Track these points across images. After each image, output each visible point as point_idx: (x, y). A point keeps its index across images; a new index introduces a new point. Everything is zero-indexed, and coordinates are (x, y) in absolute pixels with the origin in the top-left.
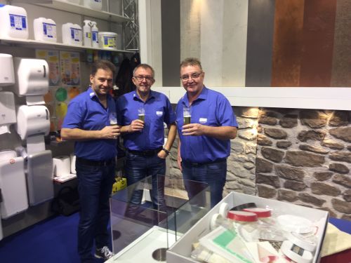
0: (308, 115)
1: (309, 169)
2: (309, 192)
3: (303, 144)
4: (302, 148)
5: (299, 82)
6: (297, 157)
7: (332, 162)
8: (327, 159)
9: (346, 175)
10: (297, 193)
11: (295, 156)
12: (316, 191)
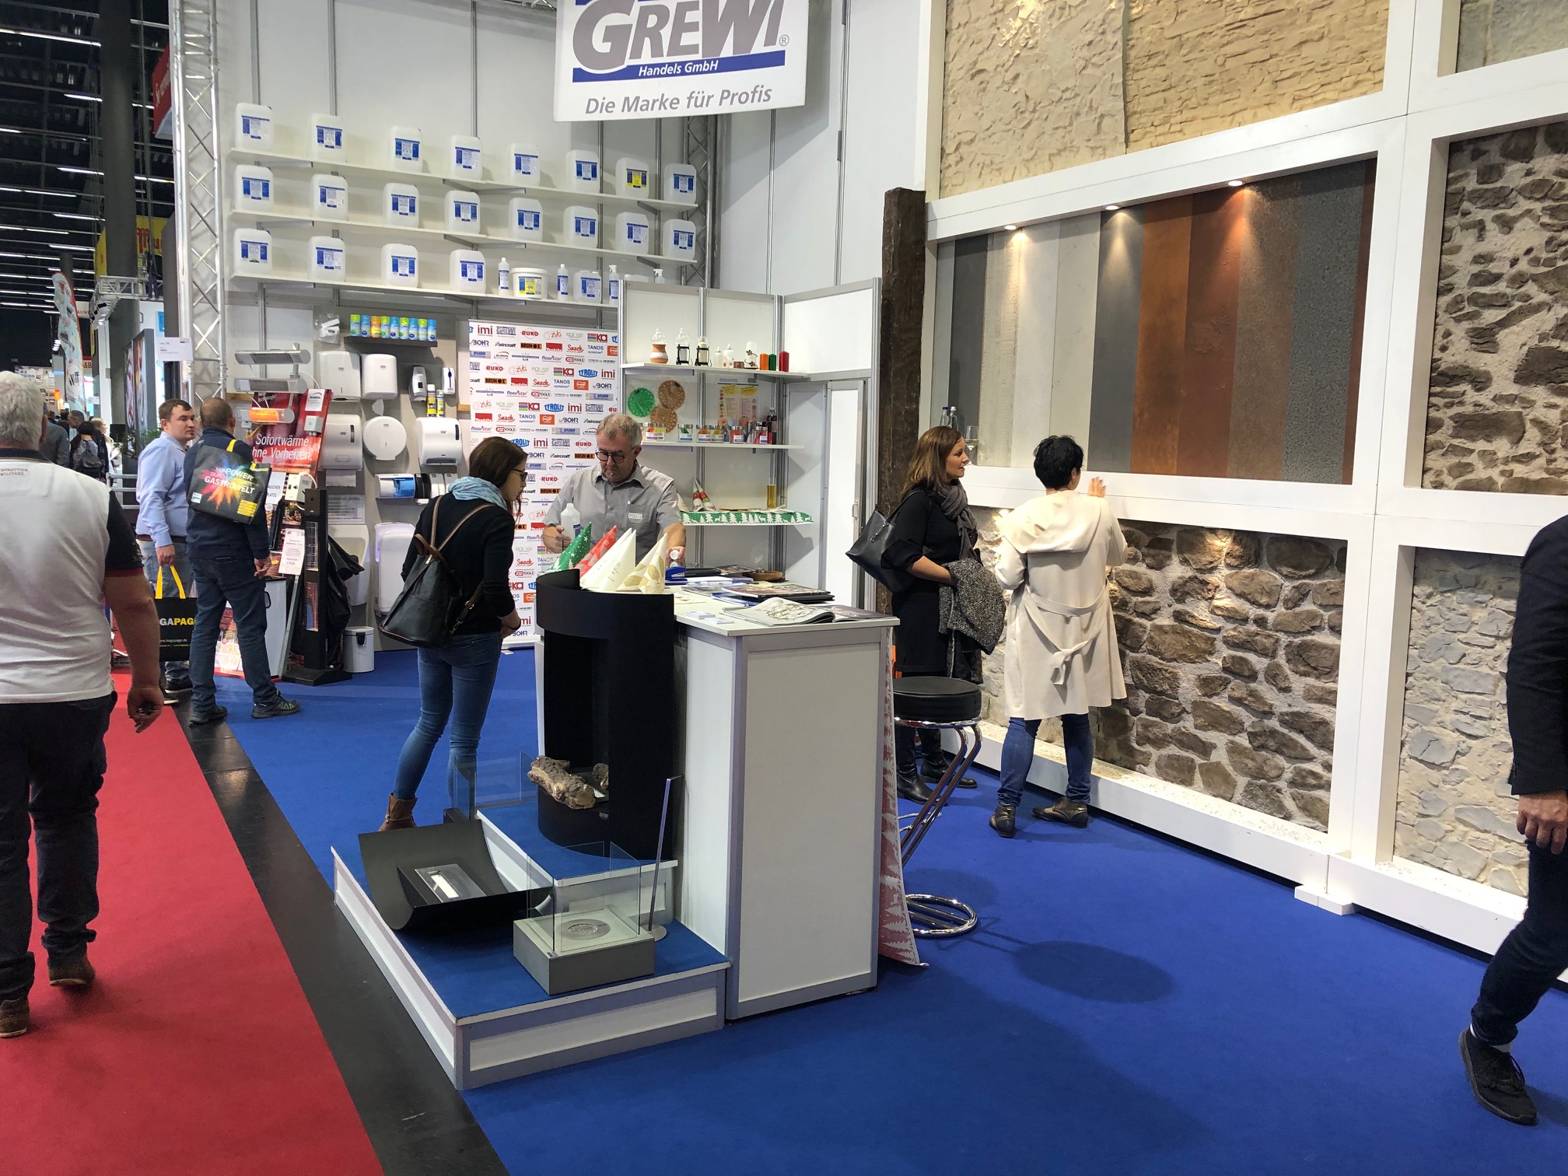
0: (1190, 538)
1: (1189, 667)
2: (1188, 724)
3: (1178, 607)
4: (1179, 616)
5: (1175, 463)
6: (1169, 638)
7: (1227, 652)
8: (1219, 644)
9: (1253, 685)
10: (1170, 727)
11: (1164, 637)
12: (1200, 721)
